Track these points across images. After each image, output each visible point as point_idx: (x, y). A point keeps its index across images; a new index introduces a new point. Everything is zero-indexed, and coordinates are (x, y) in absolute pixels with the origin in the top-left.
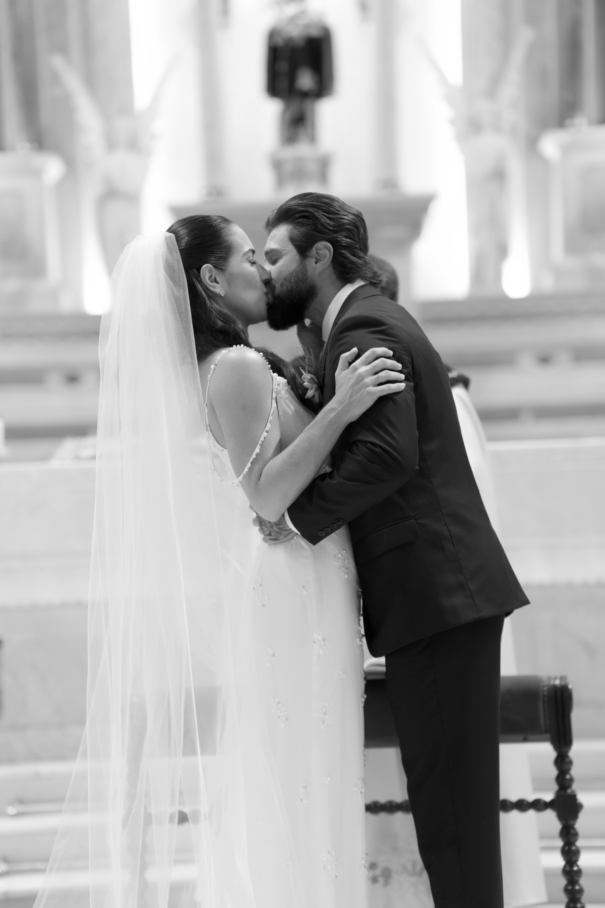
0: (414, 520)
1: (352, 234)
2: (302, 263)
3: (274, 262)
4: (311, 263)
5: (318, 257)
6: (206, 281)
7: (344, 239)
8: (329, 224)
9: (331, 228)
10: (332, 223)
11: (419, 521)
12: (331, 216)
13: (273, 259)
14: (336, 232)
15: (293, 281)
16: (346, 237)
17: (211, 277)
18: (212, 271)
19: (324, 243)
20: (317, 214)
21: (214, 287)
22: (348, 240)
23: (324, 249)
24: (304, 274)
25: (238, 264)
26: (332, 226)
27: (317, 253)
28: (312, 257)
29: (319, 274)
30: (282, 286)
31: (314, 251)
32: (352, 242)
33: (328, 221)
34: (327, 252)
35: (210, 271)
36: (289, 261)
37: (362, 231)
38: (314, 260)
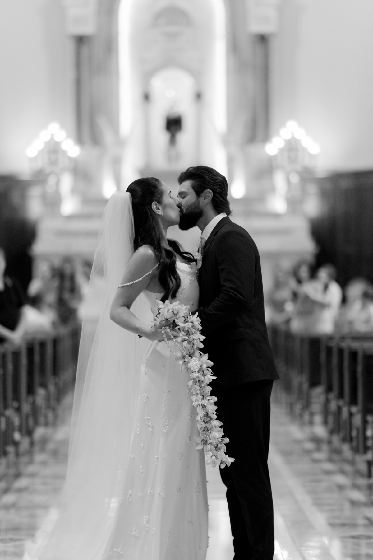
0: (243, 330)
1: (222, 187)
2: (198, 198)
3: (183, 198)
4: (201, 199)
5: (205, 197)
6: (155, 210)
7: (218, 189)
8: (211, 182)
9: (212, 184)
10: (212, 181)
11: (245, 330)
12: (212, 178)
13: (183, 197)
14: (214, 186)
15: (193, 208)
16: (219, 188)
17: (156, 207)
18: (156, 205)
19: (209, 190)
20: (205, 177)
21: (158, 212)
22: (220, 190)
23: (209, 193)
24: (198, 205)
25: (166, 199)
26: (213, 183)
27: (205, 195)
28: (202, 197)
29: (205, 205)
30: (187, 209)
31: (204, 194)
32: (222, 191)
33: (211, 181)
34: (210, 195)
35: (156, 204)
36: (191, 198)
37: (226, 186)
38: (204, 198)
